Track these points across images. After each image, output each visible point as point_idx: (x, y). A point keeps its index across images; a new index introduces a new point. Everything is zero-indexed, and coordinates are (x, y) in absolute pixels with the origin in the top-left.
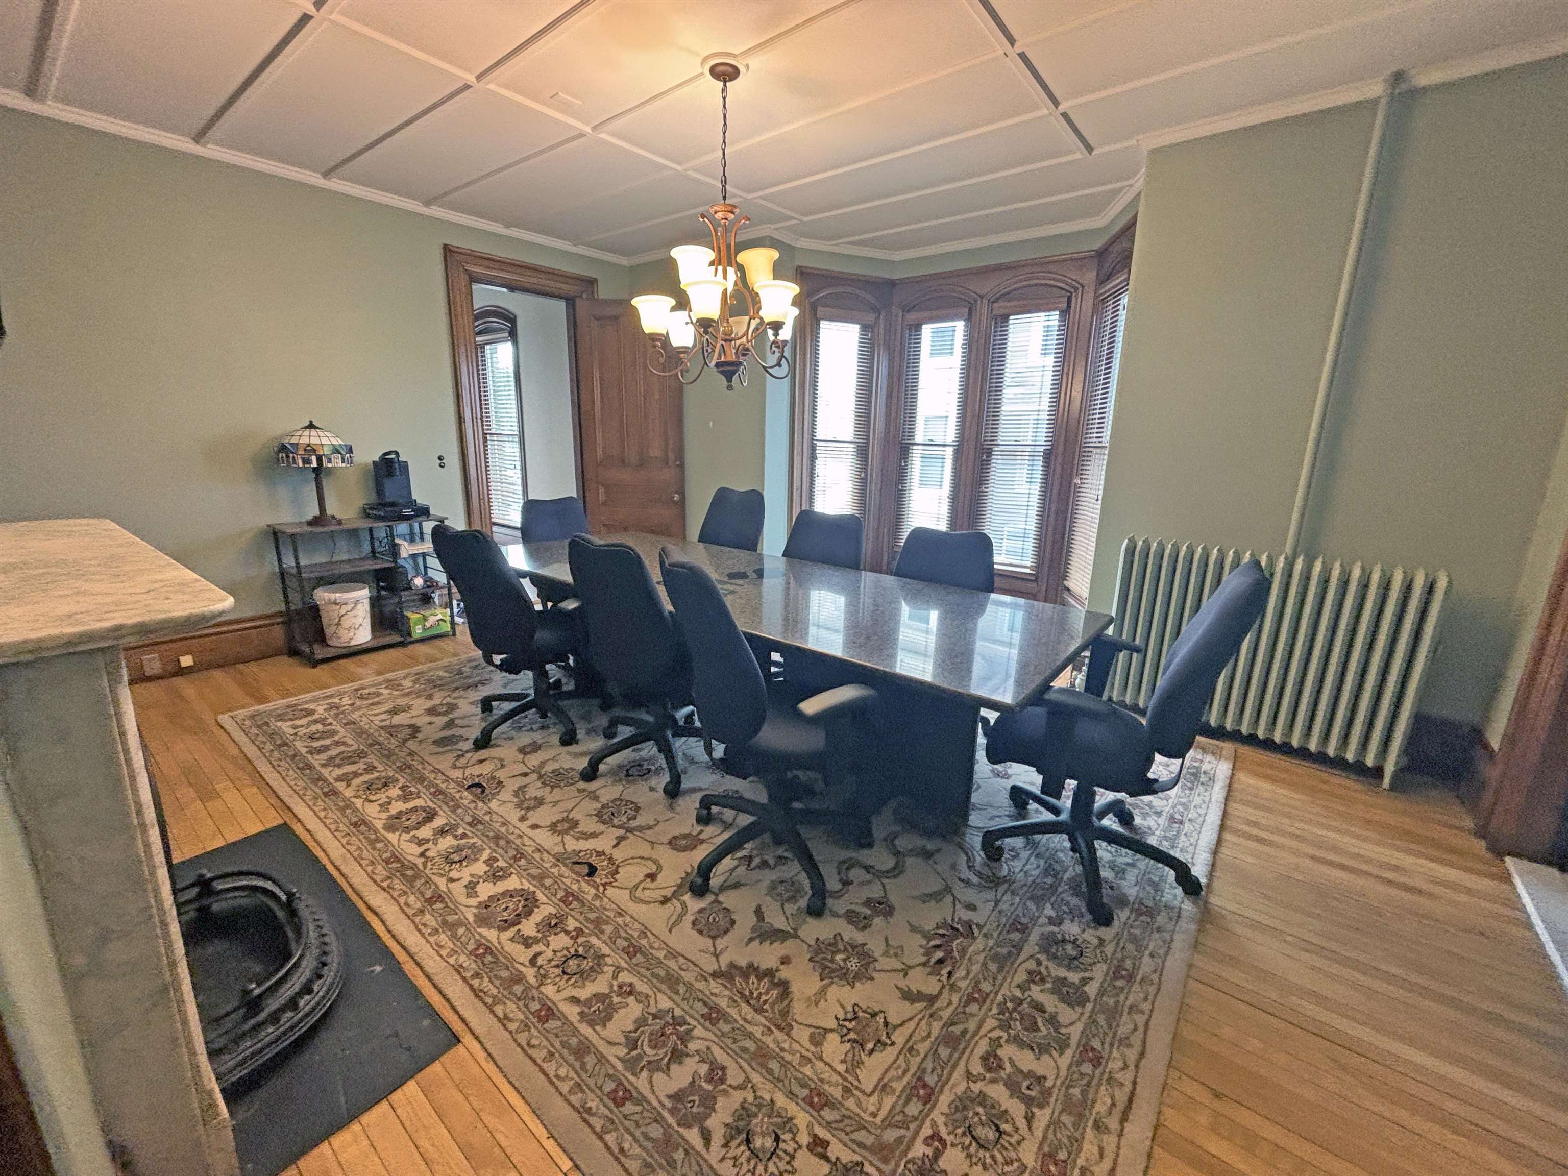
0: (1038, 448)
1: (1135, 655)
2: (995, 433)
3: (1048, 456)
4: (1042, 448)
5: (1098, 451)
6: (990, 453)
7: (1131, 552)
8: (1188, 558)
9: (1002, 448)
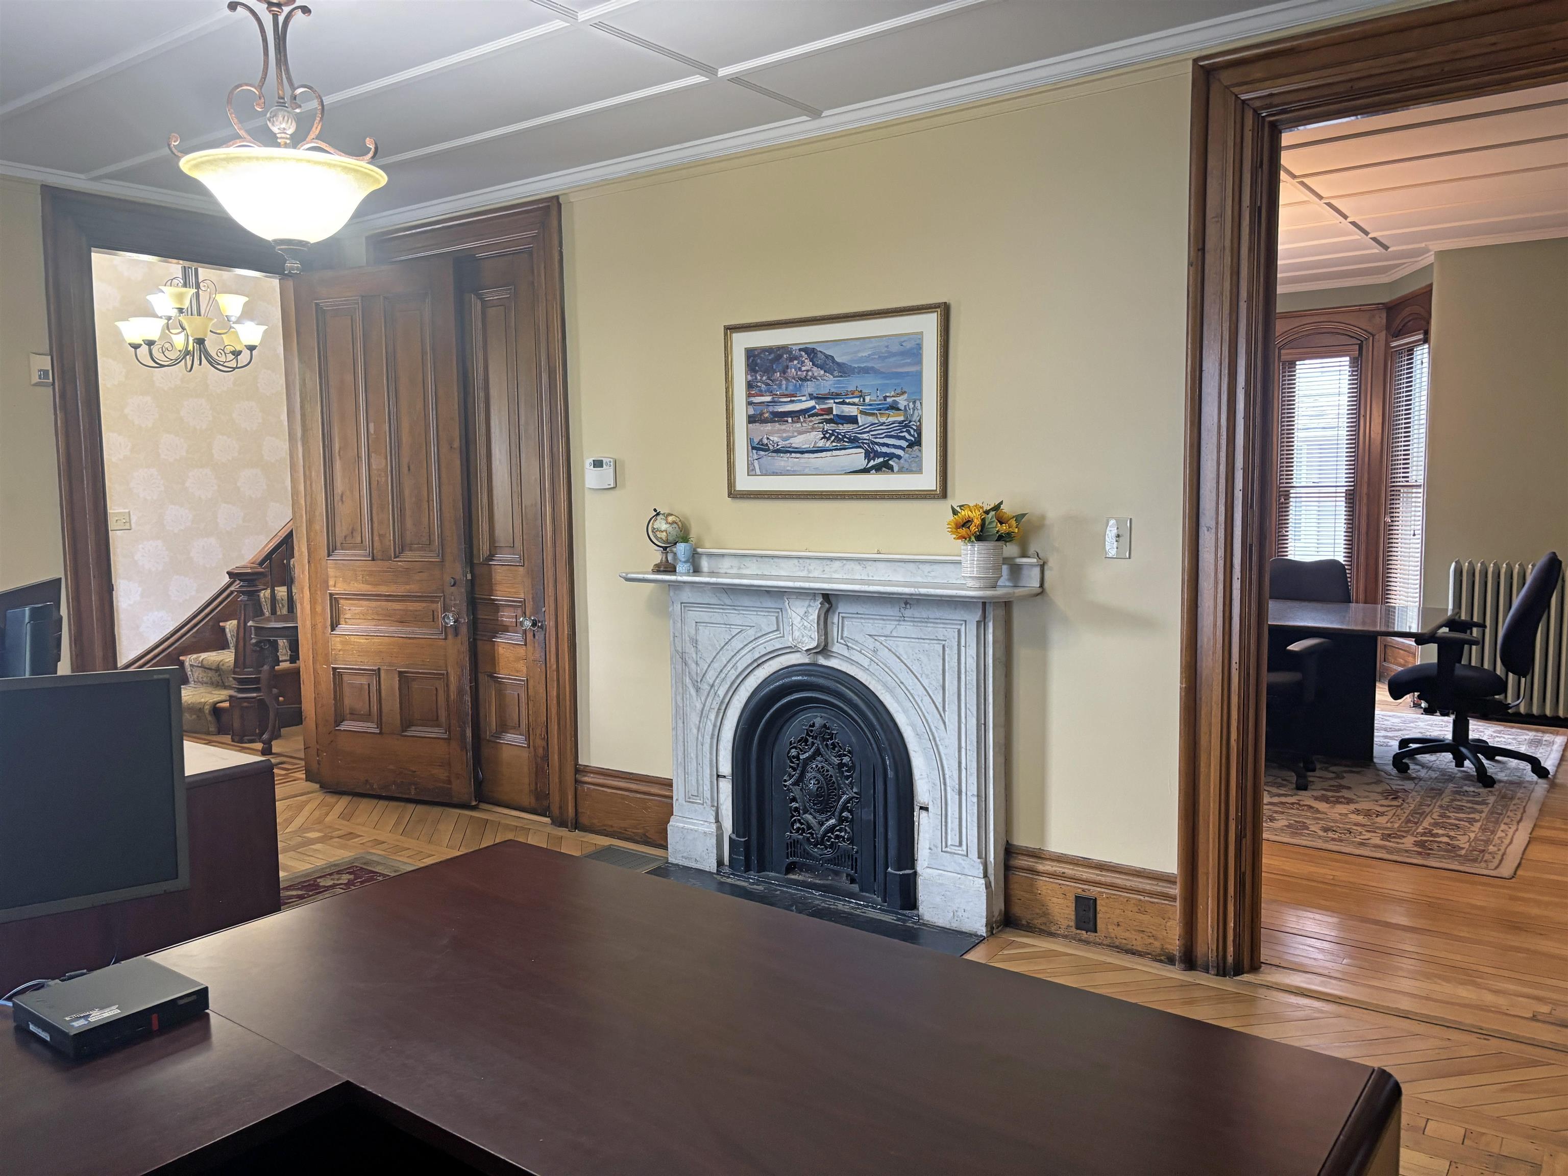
0: (1339, 490)
1: (1474, 647)
2: (1290, 476)
3: (1352, 497)
4: (1343, 490)
5: (1406, 490)
6: (1287, 496)
7: (1459, 573)
8: (1522, 574)
9: (1298, 490)
